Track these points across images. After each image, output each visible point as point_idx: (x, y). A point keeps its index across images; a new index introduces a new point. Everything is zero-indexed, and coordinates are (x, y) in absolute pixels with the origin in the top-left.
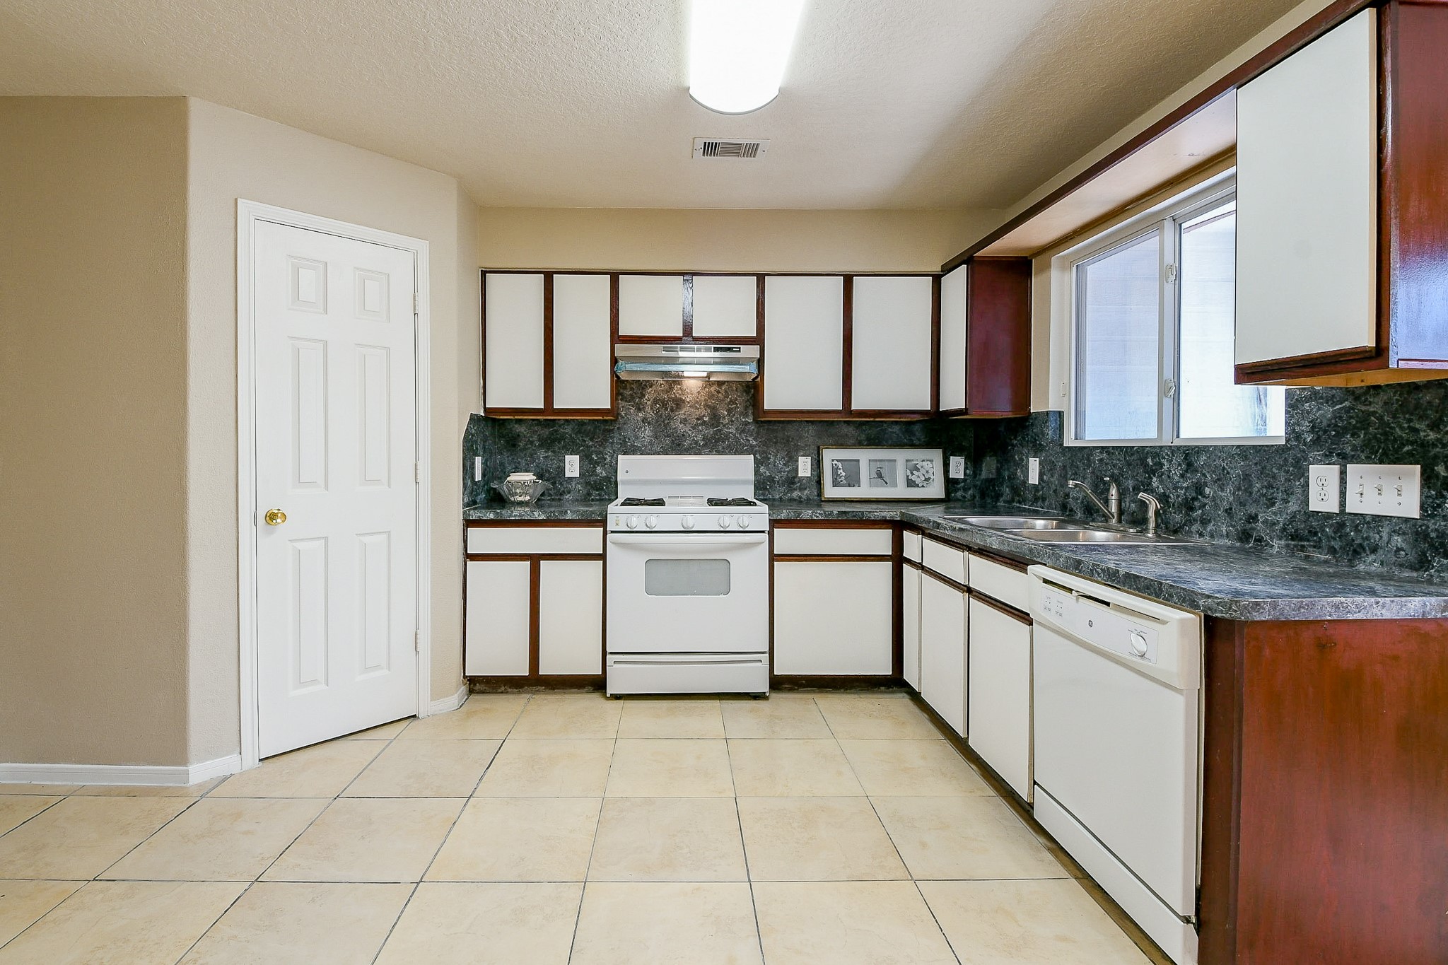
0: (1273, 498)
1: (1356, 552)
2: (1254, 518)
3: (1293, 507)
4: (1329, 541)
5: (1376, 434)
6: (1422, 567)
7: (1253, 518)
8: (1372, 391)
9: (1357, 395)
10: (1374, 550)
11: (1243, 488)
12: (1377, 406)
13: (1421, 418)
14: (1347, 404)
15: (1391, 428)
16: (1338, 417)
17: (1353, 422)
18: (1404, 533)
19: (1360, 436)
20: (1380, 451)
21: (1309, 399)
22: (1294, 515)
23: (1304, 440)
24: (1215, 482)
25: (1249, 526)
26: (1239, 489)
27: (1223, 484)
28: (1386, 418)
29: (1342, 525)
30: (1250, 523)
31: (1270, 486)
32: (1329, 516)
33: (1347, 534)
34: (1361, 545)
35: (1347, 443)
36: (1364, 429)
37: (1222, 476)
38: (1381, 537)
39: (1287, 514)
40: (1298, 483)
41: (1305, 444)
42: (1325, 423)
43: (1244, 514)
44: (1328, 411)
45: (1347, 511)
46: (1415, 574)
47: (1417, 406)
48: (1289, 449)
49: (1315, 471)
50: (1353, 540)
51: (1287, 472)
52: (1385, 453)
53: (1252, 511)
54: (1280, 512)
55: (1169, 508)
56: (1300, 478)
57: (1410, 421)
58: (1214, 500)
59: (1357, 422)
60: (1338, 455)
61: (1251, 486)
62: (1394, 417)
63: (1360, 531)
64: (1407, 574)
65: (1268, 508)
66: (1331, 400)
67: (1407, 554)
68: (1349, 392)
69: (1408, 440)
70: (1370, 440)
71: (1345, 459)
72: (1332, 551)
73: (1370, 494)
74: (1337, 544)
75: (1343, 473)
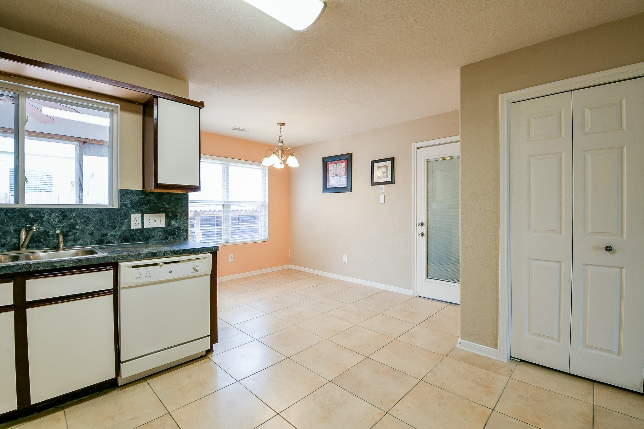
1: (147, 239)
2: (106, 235)
3: (124, 228)
4: (138, 237)
8: (151, 193)
10: (153, 237)
11: (99, 224)
12: (152, 198)
13: (165, 202)
16: (140, 199)
17: (145, 201)
18: (161, 231)
19: (147, 206)
22: (124, 232)
25: (102, 238)
26: (97, 224)
27: (88, 224)
29: (143, 232)
33: (145, 234)
34: (149, 237)
36: (149, 204)
37: (87, 220)
38: (155, 233)
39: (121, 231)
41: (128, 207)
42: (136, 201)
43: (100, 234)
44: (136, 198)
46: (165, 241)
48: (122, 209)
50: (146, 236)
52: (155, 210)
53: (105, 232)
54: (118, 231)
55: (49, 237)
57: (162, 202)
58: (82, 230)
59: (146, 202)
60: (140, 211)
61: (104, 223)
62: (158, 201)
63: (149, 233)
64: (164, 241)
67: (162, 237)
71: (143, 213)
74: (141, 238)
75: (143, 217)
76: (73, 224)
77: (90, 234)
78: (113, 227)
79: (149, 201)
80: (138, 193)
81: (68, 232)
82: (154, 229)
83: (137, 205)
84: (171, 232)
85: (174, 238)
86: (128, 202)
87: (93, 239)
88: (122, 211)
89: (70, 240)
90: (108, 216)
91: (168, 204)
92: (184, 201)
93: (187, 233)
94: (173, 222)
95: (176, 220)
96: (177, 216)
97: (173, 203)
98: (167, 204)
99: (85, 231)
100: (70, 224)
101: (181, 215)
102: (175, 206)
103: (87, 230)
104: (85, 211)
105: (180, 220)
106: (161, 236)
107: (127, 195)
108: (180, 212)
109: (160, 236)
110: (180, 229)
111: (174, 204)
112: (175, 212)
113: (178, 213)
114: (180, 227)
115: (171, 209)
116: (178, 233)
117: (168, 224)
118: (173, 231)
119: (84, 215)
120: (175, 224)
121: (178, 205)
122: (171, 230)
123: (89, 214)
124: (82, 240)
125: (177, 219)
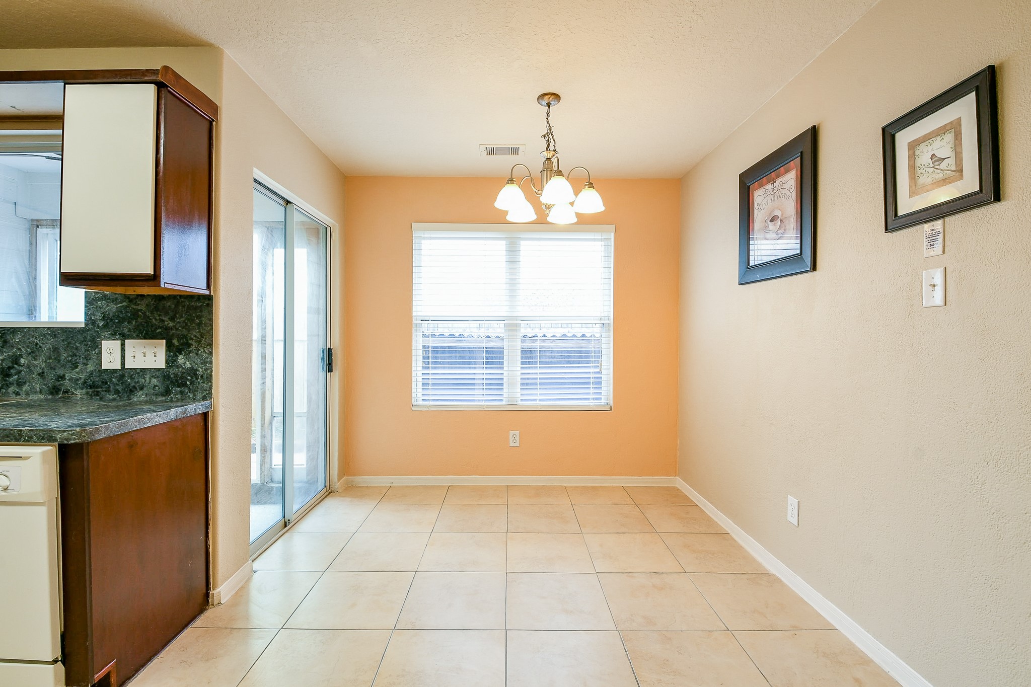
0: (76, 363)
1: (131, 391)
2: (63, 377)
3: (90, 367)
4: (115, 386)
5: (142, 322)
6: (167, 394)
7: (61, 378)
9: (130, 299)
10: (142, 389)
11: (53, 357)
13: (166, 314)
14: (124, 304)
15: (150, 319)
18: (158, 377)
19: (132, 323)
20: (144, 332)
21: (101, 299)
22: (91, 373)
23: (98, 325)
24: (30, 354)
25: (58, 383)
26: (50, 358)
27: (37, 356)
28: (147, 313)
29: (123, 376)
30: (59, 381)
31: (75, 355)
32: (115, 371)
33: (126, 381)
34: (134, 387)
35: (125, 327)
36: (136, 319)
37: (35, 350)
38: (146, 380)
39: (87, 372)
40: (93, 353)
41: (98, 327)
43: (54, 375)
45: (126, 367)
46: (164, 398)
47: (164, 307)
48: (88, 330)
49: (105, 344)
50: (130, 384)
51: (87, 345)
52: (146, 334)
53: (61, 372)
56: (95, 349)
57: (160, 315)
58: (28, 367)
59: (131, 315)
60: (120, 334)
61: (59, 355)
62: (152, 313)
64: (160, 398)
65: (73, 370)
66: (114, 301)
67: (159, 388)
68: (127, 297)
69: (159, 326)
70: (138, 325)
71: (123, 337)
72: (117, 392)
73: (139, 355)
74: (119, 388)
75: (123, 345)
76: (16, 356)
77: (39, 374)
78: (73, 364)
79: (135, 315)
80: (116, 299)
81: (10, 368)
82: (143, 370)
83: (114, 323)
84: (177, 381)
85: (182, 393)
86: (99, 316)
87: (44, 385)
88: (87, 334)
89: (12, 384)
90: (66, 343)
91: (172, 319)
92: (205, 313)
93: (211, 385)
94: (181, 359)
95: (187, 355)
96: (190, 345)
97: (182, 317)
98: (169, 318)
99: (32, 368)
100: (13, 356)
101: (199, 342)
102: (186, 324)
103: (36, 366)
104: (33, 334)
105: (197, 354)
106: (157, 386)
107: (97, 303)
108: (195, 336)
109: (155, 386)
110: (196, 374)
111: (183, 319)
112: (185, 337)
113: (192, 339)
114: (197, 370)
115: (177, 329)
116: (191, 384)
117: (171, 361)
118: (182, 377)
119: (31, 339)
120: (185, 364)
121: (193, 321)
122: (176, 375)
123: (38, 339)
124: (28, 384)
125: (190, 352)
